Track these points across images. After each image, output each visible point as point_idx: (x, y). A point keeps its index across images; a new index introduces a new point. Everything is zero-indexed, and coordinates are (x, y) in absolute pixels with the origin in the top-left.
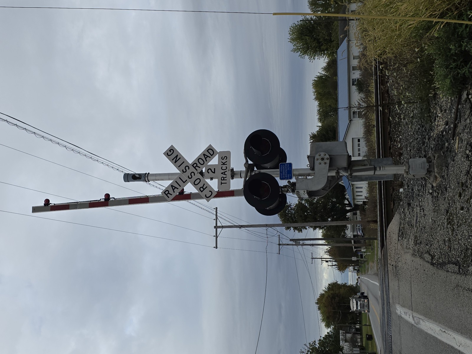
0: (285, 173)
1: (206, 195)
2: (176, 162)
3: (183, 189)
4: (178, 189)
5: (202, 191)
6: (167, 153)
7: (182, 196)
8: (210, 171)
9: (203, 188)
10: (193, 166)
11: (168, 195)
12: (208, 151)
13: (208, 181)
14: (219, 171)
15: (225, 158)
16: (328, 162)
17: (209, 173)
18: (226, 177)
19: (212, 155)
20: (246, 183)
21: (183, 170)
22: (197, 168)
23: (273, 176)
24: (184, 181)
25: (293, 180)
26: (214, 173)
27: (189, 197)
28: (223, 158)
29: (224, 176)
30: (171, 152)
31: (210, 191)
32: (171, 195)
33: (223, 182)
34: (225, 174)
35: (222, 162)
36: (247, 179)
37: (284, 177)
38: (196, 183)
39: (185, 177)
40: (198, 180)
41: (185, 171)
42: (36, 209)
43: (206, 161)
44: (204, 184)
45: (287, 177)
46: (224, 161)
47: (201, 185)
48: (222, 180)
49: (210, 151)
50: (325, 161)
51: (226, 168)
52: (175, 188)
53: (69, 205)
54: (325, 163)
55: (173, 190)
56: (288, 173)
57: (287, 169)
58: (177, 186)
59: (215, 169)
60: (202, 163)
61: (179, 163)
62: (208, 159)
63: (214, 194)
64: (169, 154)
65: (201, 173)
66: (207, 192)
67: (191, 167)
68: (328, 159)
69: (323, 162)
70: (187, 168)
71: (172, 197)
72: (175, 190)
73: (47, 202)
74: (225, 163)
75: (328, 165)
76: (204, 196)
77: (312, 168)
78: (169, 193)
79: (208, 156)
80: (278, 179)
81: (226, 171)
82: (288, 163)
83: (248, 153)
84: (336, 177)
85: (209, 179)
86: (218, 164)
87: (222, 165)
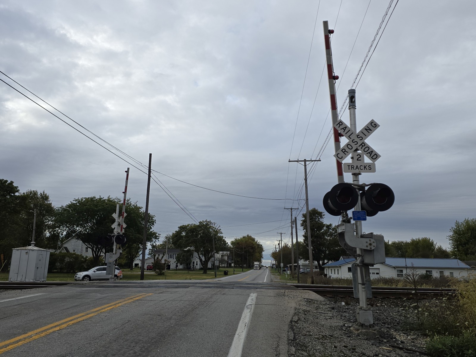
0: (358, 215)
1: (339, 154)
2: (366, 129)
3: (343, 136)
4: (344, 132)
5: (342, 151)
6: (373, 122)
7: (337, 136)
8: (359, 156)
9: (344, 151)
10: (363, 143)
11: (339, 125)
12: (375, 154)
13: (350, 155)
14: (359, 163)
15: (370, 169)
16: (368, 248)
17: (357, 156)
18: (354, 169)
19: (372, 158)
20: (348, 185)
21: (359, 135)
22: (361, 146)
23: (356, 207)
24: (350, 137)
25: (353, 222)
26: (357, 160)
27: (337, 141)
28: (370, 166)
29: (355, 168)
30: (374, 125)
31: (342, 157)
32: (339, 127)
33: (350, 167)
34: (356, 168)
35: (366, 166)
36: (353, 186)
37: (355, 214)
38: (348, 146)
39: (353, 137)
40: (351, 148)
41: (359, 137)
42: (326, 24)
43: (367, 153)
44: (348, 152)
45: (354, 217)
46: (367, 167)
47: (347, 150)
48: (352, 166)
49: (375, 156)
50: (369, 246)
51: (361, 169)
52: (345, 130)
53: (330, 49)
54: (367, 246)
55: (343, 128)
56: (358, 217)
57: (361, 217)
58: (346, 131)
59: (361, 160)
60: (366, 150)
61: (365, 132)
62: (369, 154)
63: (339, 160)
64: (372, 124)
65: (357, 150)
66: (341, 154)
67: (361, 142)
68: (371, 248)
69: (368, 244)
70: (361, 138)
71: (337, 127)
72: (343, 130)
73: (332, 32)
74: (365, 168)
75: (366, 248)
76: (338, 152)
77: (363, 236)
78: (340, 125)
79: (371, 154)
80: (353, 210)
81: (359, 169)
82: (366, 218)
83: (374, 186)
84: (355, 254)
85: (352, 156)
86: (365, 162)
87: (364, 166)
